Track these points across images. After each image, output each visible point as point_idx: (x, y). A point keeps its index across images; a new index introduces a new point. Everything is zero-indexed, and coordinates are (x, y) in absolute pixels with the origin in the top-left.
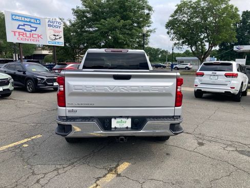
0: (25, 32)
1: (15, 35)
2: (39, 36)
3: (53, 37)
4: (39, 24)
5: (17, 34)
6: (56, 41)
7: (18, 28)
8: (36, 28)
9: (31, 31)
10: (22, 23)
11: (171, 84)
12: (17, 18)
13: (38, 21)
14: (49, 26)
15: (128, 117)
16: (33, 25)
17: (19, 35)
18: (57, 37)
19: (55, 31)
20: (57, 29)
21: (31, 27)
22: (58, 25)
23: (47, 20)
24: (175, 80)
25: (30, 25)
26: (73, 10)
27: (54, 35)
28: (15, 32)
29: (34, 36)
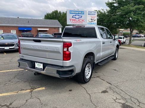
0: (75, 19)
1: (71, 21)
2: (82, 21)
3: (91, 20)
4: (83, 14)
5: (72, 20)
6: (92, 22)
7: (73, 17)
8: (82, 16)
9: (79, 18)
10: (74, 15)
11: (60, 46)
12: (72, 12)
13: (82, 12)
14: (89, 14)
15: (41, 63)
16: (80, 15)
17: (73, 20)
18: (93, 20)
19: (92, 17)
20: (93, 16)
21: (79, 16)
22: (94, 13)
23: (88, 12)
24: (62, 44)
25: (79, 15)
26: (106, 3)
27: (91, 19)
28: (71, 19)
29: (80, 21)
